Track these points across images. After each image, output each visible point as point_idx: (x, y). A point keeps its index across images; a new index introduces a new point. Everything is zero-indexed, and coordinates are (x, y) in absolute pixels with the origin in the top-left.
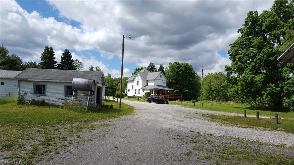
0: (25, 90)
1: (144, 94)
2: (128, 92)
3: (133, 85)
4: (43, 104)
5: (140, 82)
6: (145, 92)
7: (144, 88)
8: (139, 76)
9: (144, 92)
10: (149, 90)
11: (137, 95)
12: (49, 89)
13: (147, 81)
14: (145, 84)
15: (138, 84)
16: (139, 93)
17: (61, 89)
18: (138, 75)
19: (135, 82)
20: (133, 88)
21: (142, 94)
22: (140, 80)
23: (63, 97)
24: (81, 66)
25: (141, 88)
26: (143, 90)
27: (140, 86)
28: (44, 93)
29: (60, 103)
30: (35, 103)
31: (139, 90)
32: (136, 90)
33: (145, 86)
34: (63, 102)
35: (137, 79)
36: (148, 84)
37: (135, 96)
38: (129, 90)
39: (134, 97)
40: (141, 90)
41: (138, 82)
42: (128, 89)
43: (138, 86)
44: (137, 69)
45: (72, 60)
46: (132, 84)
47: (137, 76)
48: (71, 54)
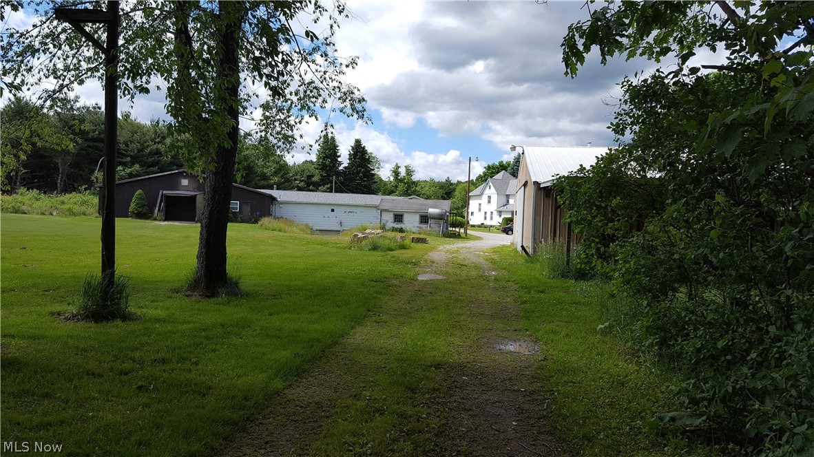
0: (386, 219)
1: (500, 220)
2: (470, 216)
3: (480, 204)
4: (401, 230)
5: (494, 198)
6: (503, 217)
7: (501, 209)
8: (492, 187)
9: (500, 216)
10: (511, 213)
11: (488, 222)
12: (406, 218)
13: (508, 196)
14: (504, 200)
15: (489, 202)
16: (491, 218)
17: (417, 218)
18: (491, 184)
19: (485, 197)
20: (480, 210)
21: (497, 221)
22: (494, 194)
23: (418, 225)
24: (377, 165)
25: (496, 208)
26: (500, 213)
27: (493, 206)
28: (402, 221)
29: (414, 230)
30: (394, 230)
31: (492, 213)
32: (486, 213)
33: (504, 206)
34: (418, 229)
35: (487, 191)
36: (508, 201)
37: (483, 224)
38: (472, 213)
39: (482, 226)
40: (495, 214)
41: (490, 197)
42: (470, 211)
43: (489, 205)
44: (489, 166)
45: (367, 157)
46: (479, 201)
47: (488, 187)
48: (364, 147)
